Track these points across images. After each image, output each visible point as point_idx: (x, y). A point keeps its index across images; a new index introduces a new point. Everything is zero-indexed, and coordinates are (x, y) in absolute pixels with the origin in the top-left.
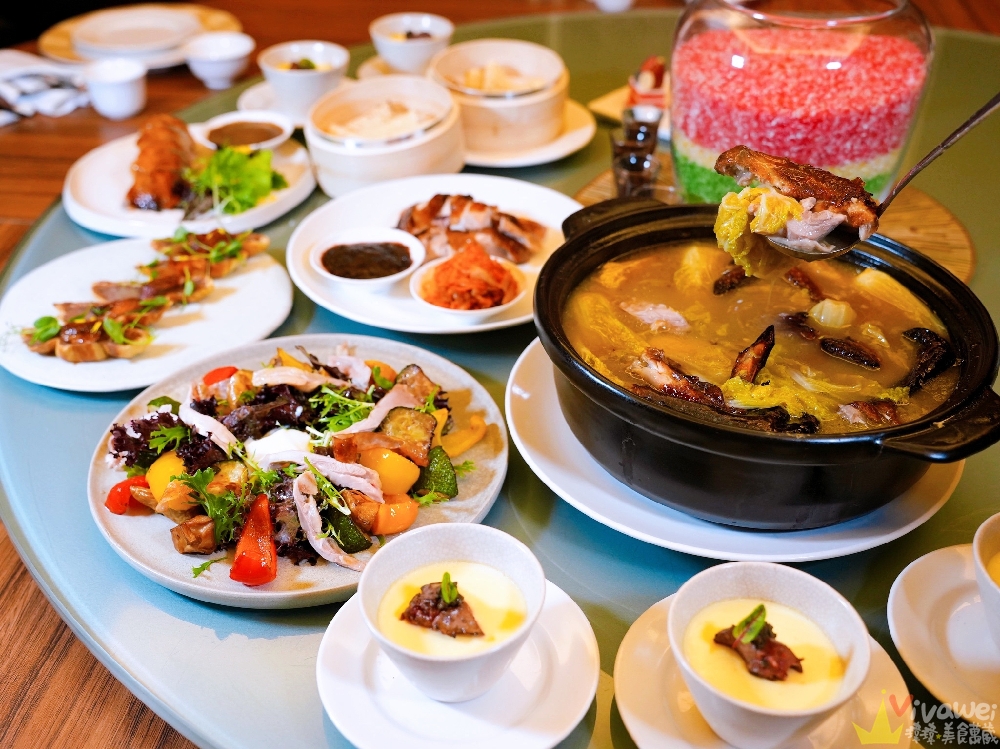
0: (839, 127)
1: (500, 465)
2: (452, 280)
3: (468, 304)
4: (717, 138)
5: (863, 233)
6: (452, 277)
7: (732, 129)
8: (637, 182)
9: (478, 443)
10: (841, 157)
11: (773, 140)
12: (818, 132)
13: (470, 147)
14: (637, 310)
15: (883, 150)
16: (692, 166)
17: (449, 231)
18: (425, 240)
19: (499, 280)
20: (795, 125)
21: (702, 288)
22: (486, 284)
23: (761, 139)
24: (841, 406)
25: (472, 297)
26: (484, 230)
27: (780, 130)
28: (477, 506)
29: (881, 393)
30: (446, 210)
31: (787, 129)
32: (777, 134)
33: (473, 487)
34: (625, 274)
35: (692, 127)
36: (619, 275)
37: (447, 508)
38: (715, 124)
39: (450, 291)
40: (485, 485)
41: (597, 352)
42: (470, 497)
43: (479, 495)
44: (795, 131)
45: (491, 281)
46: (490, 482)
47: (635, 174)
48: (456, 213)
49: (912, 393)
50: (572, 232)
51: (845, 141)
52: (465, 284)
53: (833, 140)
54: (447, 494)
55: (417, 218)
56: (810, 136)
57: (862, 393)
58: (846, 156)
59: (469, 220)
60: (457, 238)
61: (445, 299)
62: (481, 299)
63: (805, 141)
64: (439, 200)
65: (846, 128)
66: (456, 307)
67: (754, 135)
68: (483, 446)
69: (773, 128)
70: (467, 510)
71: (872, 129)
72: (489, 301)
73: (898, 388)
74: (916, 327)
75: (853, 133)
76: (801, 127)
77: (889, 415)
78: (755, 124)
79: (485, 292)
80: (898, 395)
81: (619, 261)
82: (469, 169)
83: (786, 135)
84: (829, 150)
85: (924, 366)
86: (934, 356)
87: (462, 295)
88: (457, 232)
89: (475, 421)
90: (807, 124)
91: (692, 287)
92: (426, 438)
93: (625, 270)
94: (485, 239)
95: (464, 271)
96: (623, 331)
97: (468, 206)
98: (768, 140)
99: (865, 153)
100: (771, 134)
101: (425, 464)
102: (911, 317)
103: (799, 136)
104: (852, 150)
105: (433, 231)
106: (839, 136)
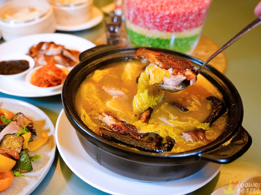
0: (182, 18)
1: (52, 155)
2: (41, 76)
3: (47, 85)
4: (139, 22)
5: (191, 83)
6: (41, 75)
7: (145, 18)
8: (113, 37)
9: (45, 144)
10: (182, 29)
11: (159, 22)
12: (174, 20)
13: (58, 23)
14: (108, 90)
15: (197, 26)
16: (132, 32)
17: (45, 55)
18: (36, 59)
19: (59, 75)
20: (167, 17)
21: (132, 81)
22: (54, 77)
23: (155, 22)
24: (183, 133)
25: (49, 82)
26: (58, 55)
27: (161, 19)
28: (40, 175)
29: (198, 125)
30: (44, 47)
31: (163, 19)
32: (160, 21)
33: (40, 165)
34: (102, 75)
35: (131, 18)
36: (100, 75)
37: (27, 176)
38: (139, 17)
39: (41, 80)
40: (45, 164)
41: (87, 111)
42: (38, 170)
43: (42, 169)
44: (166, 19)
45: (56, 76)
46: (47, 163)
47: (112, 34)
48: (48, 49)
49: (210, 126)
50: (82, 59)
51: (184, 23)
52: (46, 78)
53: (180, 23)
54: (27, 170)
55: (33, 51)
56: (172, 21)
57: (191, 125)
58: (184, 28)
59: (52, 51)
60: (47, 58)
61: (39, 83)
62: (52, 83)
63: (170, 23)
64: (41, 44)
65: (184, 18)
66: (43, 86)
67: (152, 21)
68: (47, 145)
69: (159, 18)
70: (35, 177)
71: (194, 19)
72: (56, 83)
73: (205, 124)
74: (211, 96)
75: (187, 20)
76: (168, 18)
77: (202, 137)
78: (152, 17)
79: (53, 80)
80: (205, 126)
81: (101, 69)
82: (58, 32)
83: (163, 21)
84: (179, 26)
85: (215, 113)
86: (218, 109)
87: (45, 81)
88: (48, 56)
89: (44, 135)
90: (170, 17)
91: (128, 80)
92: (20, 146)
93: (103, 73)
94: (58, 58)
95: (46, 73)
96: (98, 101)
97: (52, 46)
98: (157, 23)
99: (191, 27)
100: (158, 20)
101: (18, 158)
102: (209, 91)
103: (168, 21)
104: (186, 26)
105: (39, 55)
106: (182, 21)
